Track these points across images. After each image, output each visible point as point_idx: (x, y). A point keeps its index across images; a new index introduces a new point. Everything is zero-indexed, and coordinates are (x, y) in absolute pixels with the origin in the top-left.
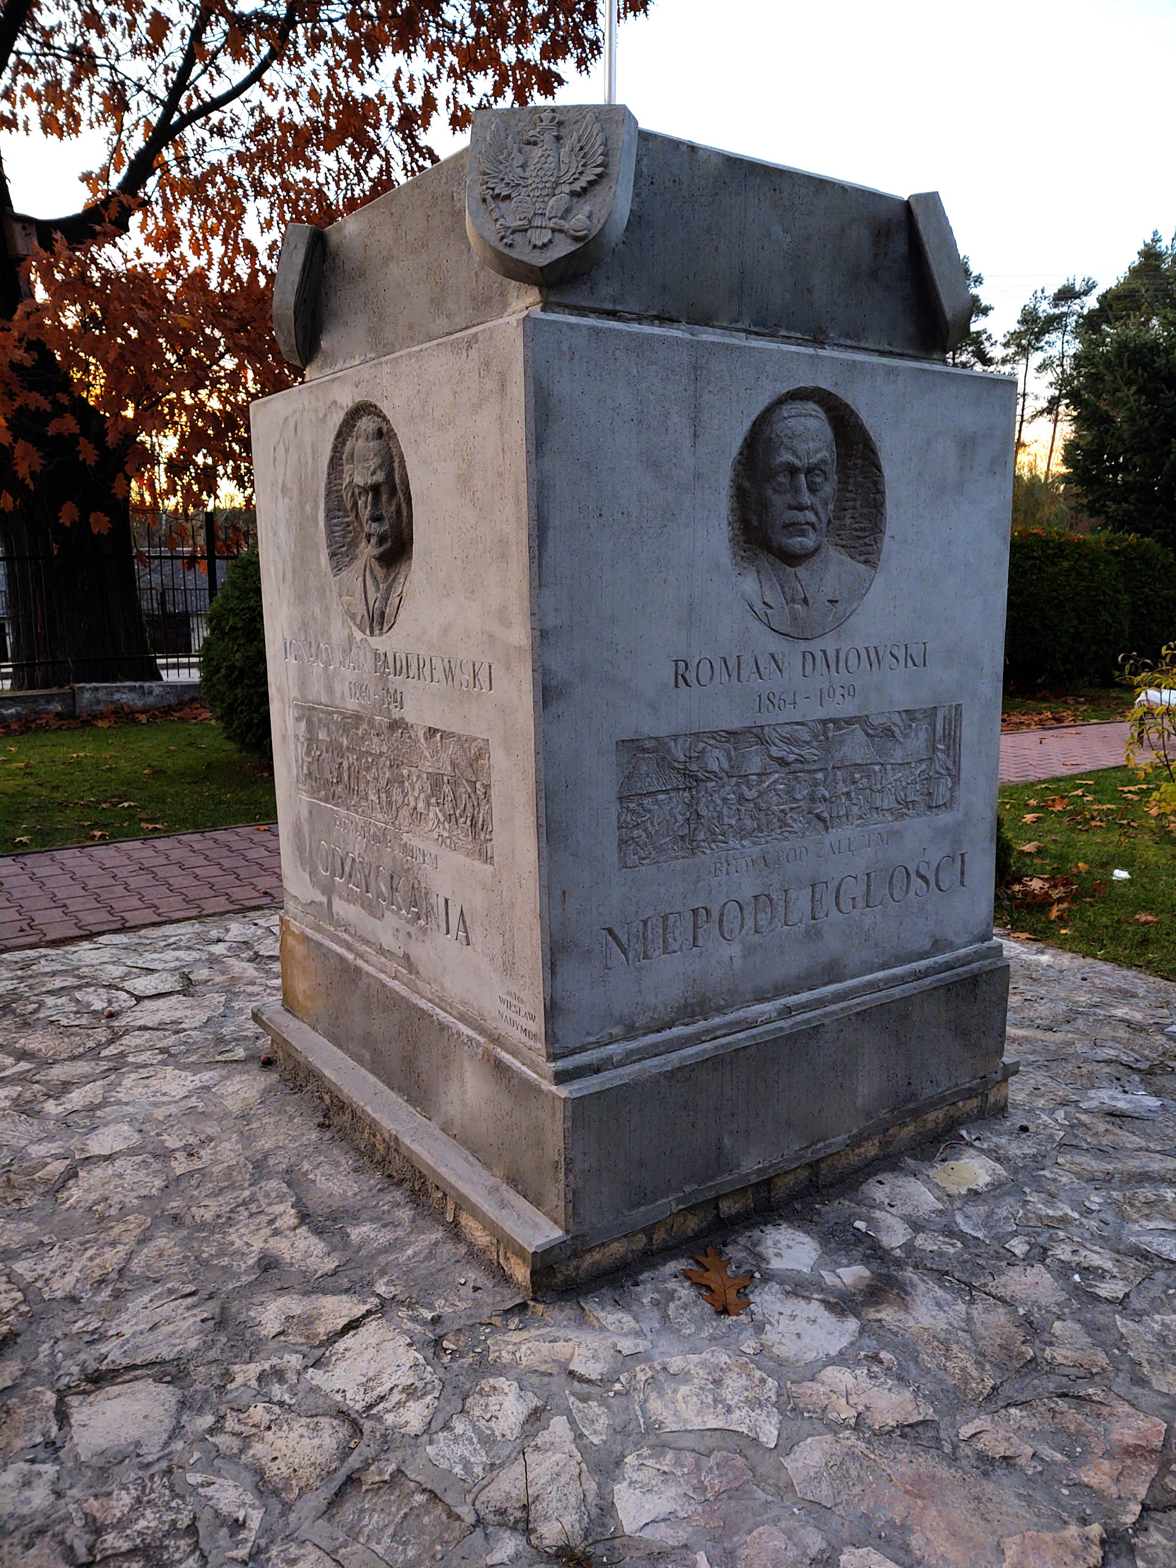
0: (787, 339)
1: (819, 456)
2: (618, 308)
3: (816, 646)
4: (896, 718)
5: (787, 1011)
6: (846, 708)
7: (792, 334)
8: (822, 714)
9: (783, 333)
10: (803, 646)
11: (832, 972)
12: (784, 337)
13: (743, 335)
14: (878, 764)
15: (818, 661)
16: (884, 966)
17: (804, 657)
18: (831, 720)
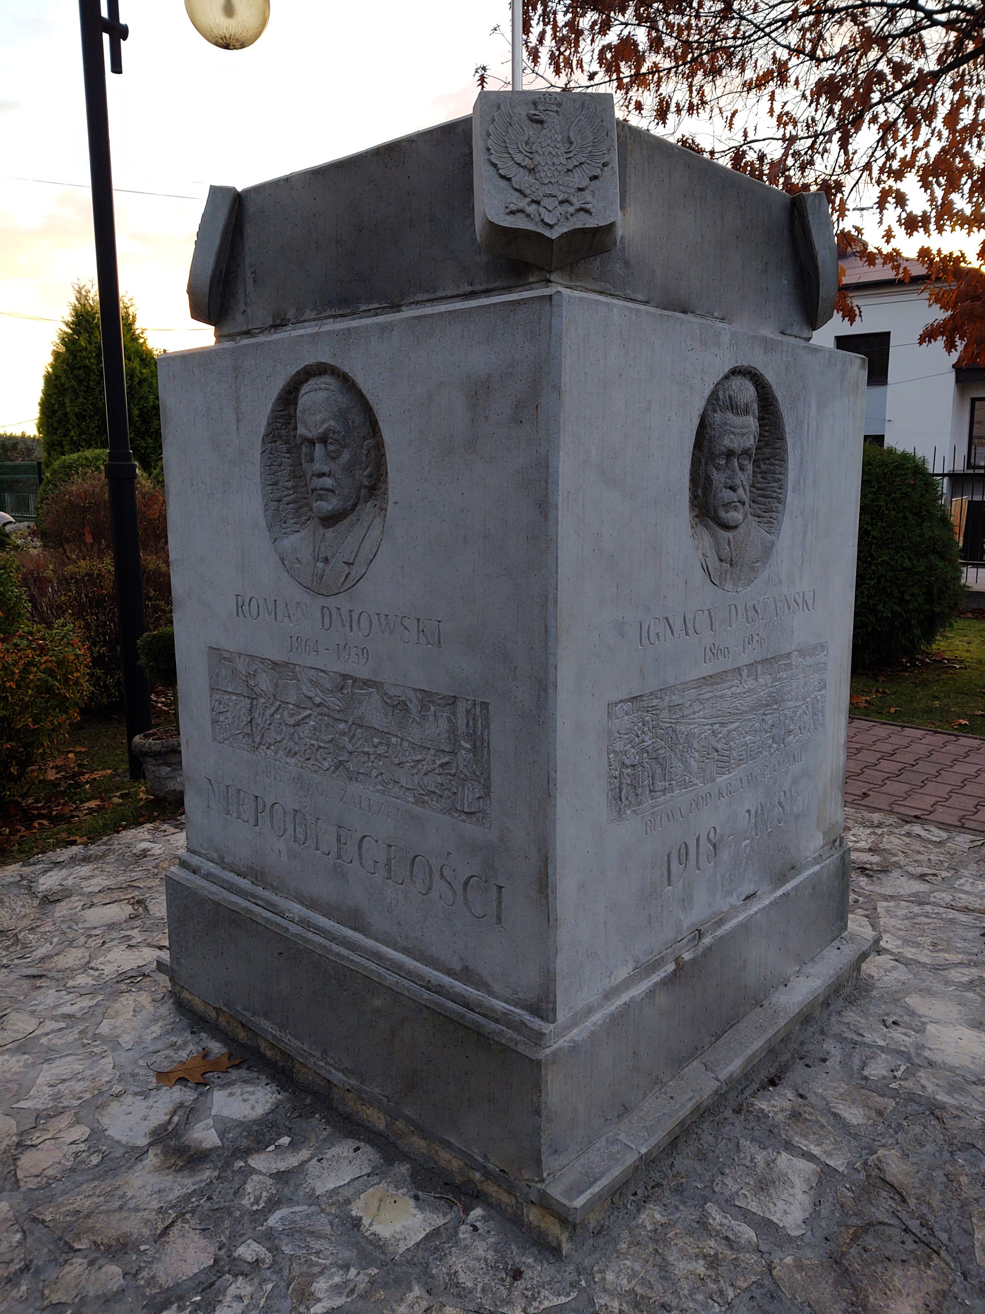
0: (367, 313)
1: (325, 426)
2: (250, 327)
3: (332, 602)
4: (411, 694)
5: (305, 923)
6: (363, 671)
7: (371, 306)
8: (339, 667)
9: (363, 308)
10: (321, 601)
11: (356, 920)
12: (364, 311)
13: (331, 320)
14: (397, 736)
15: (334, 617)
16: (405, 951)
17: (322, 612)
18: (350, 677)
